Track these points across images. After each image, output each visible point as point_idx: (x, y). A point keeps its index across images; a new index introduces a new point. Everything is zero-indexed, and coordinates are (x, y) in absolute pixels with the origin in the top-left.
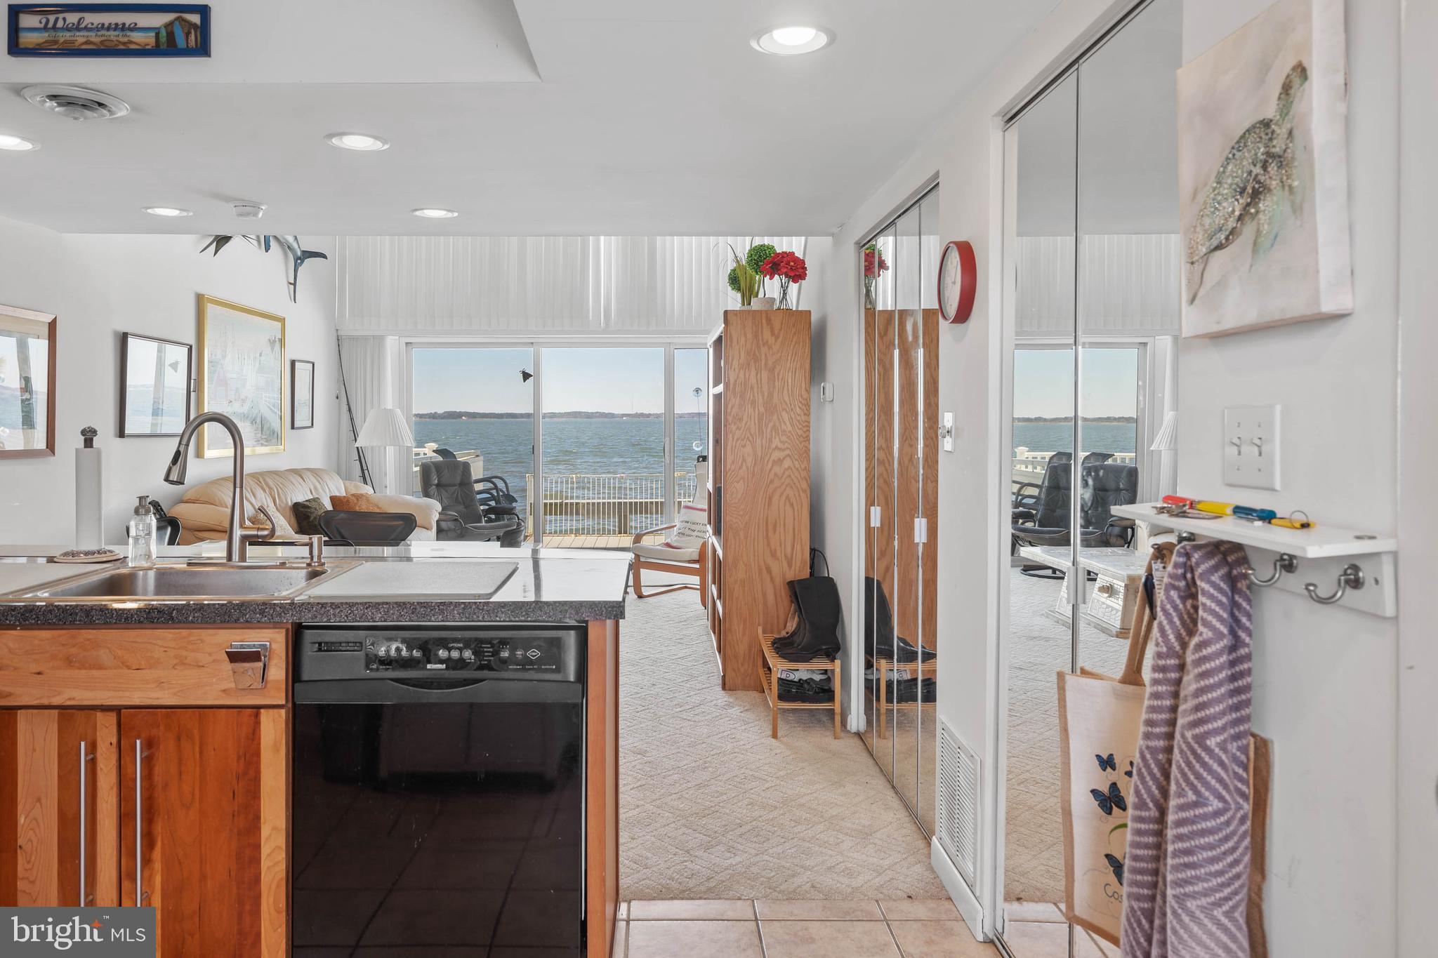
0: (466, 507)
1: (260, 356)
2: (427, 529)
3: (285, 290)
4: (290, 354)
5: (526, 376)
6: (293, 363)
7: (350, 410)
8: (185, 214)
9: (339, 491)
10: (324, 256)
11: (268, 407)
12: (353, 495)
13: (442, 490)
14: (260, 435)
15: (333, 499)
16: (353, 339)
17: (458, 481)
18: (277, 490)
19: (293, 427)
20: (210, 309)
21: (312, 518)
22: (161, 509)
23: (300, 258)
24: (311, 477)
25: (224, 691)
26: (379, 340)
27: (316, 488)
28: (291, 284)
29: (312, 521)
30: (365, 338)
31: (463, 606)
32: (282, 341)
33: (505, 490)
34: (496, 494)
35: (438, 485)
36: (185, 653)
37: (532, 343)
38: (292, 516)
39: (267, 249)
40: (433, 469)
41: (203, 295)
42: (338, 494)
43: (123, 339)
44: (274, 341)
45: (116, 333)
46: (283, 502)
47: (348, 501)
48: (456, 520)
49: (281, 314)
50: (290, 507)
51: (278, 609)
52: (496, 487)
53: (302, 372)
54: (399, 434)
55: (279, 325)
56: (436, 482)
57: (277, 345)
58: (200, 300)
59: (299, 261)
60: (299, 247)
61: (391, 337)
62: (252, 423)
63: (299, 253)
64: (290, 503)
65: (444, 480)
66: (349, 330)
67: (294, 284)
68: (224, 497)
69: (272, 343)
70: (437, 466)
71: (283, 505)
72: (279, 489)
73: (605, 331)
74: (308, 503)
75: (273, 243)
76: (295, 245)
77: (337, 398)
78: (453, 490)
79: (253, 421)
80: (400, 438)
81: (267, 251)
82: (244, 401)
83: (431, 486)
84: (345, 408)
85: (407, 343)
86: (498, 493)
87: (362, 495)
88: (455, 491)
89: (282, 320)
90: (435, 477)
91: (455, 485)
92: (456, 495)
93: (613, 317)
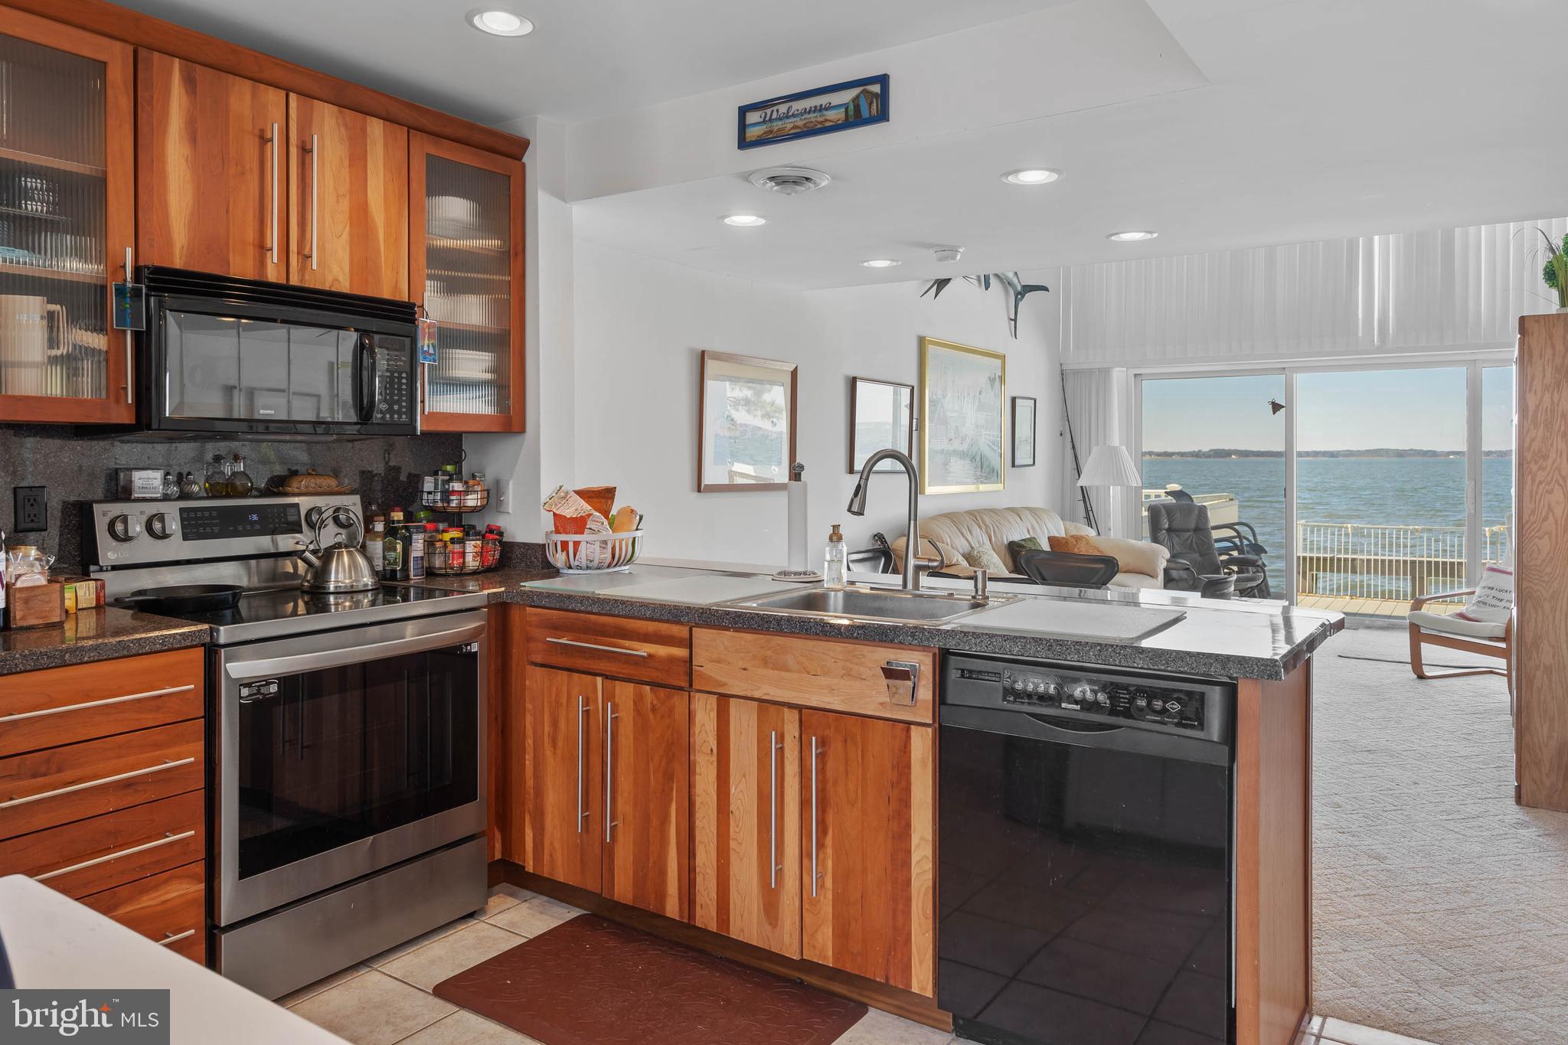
0: (1201, 556)
1: (980, 393)
2: (1152, 577)
3: (1005, 326)
4: (1011, 390)
5: (1276, 407)
6: (1014, 400)
7: (1073, 447)
8: (895, 264)
9: (1058, 532)
10: (1045, 289)
11: (988, 444)
12: (1073, 536)
13: (1173, 536)
14: (979, 473)
15: (1051, 540)
16: (1077, 373)
17: (1193, 525)
18: (993, 527)
19: (1013, 465)
20: (931, 350)
22: (885, 541)
23: (1020, 293)
24: (1030, 517)
25: (882, 704)
26: (1105, 373)
27: (1033, 528)
28: (1011, 320)
30: (1090, 371)
31: (1099, 648)
32: (1002, 379)
33: (1251, 538)
34: (1239, 544)
35: (1169, 530)
36: (851, 666)
37: (1284, 368)
38: (1008, 556)
39: (987, 287)
40: (1163, 512)
41: (925, 337)
42: (1057, 535)
43: (853, 382)
44: (995, 379)
45: (847, 378)
46: (998, 540)
47: (1066, 542)
48: (1188, 569)
49: (1001, 351)
50: (1006, 546)
51: (927, 634)
52: (1239, 536)
53: (1024, 410)
54: (1123, 472)
55: (999, 362)
56: (1167, 526)
57: (998, 381)
58: (922, 342)
59: (1019, 297)
60: (1019, 282)
61: (1117, 369)
62: (971, 460)
63: (1019, 288)
64: (1006, 542)
65: (1176, 525)
66: (1073, 363)
67: (1015, 320)
68: (941, 532)
69: (992, 380)
70: (1169, 509)
71: (998, 544)
72: (996, 528)
73: (1381, 348)
74: (1023, 543)
75: (993, 281)
76: (1015, 281)
77: (1061, 435)
78: (1186, 536)
79: (973, 459)
80: (1124, 476)
81: (986, 289)
82: (963, 439)
83: (1161, 530)
84: (1069, 445)
85: (1135, 375)
86: (1241, 541)
87: (1082, 537)
88: (1189, 537)
89: (1003, 358)
90: (1165, 521)
91: (1188, 531)
92: (1190, 541)
93: (1391, 331)
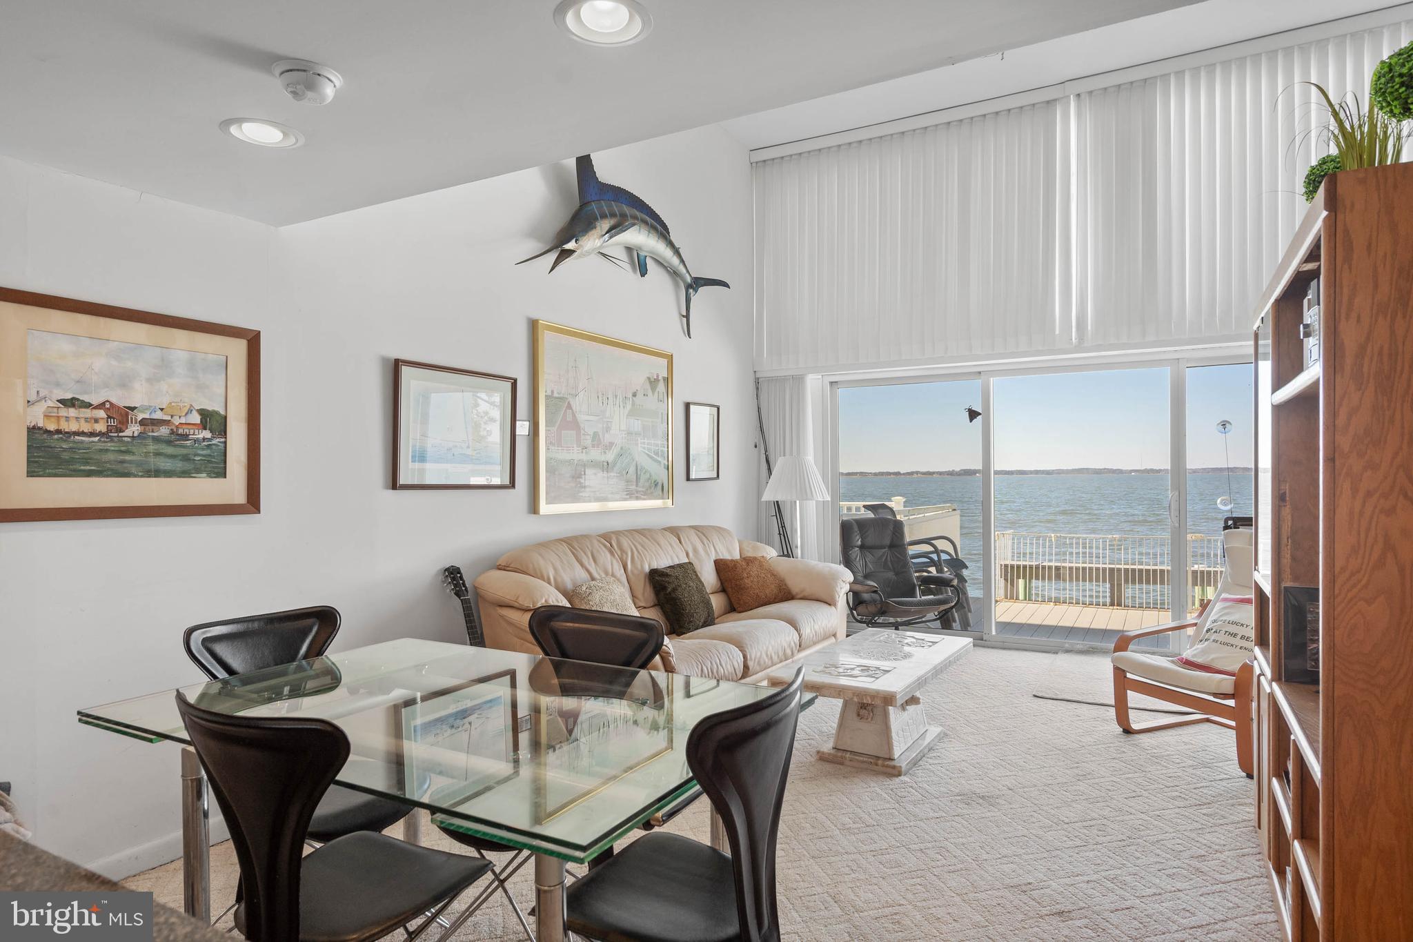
0: (896, 574)
1: (634, 396)
2: (830, 605)
3: (676, 324)
4: (682, 396)
5: (973, 414)
6: (687, 406)
7: (767, 460)
9: (729, 552)
10: (725, 285)
11: (648, 455)
12: (748, 558)
13: (868, 554)
15: (718, 564)
16: (771, 380)
17: (887, 542)
19: (688, 479)
20: (547, 340)
21: (669, 590)
23: (691, 286)
24: (692, 537)
26: (799, 380)
27: (695, 550)
28: (683, 316)
29: (670, 593)
30: (784, 379)
32: (668, 381)
33: (952, 552)
34: (936, 558)
35: (862, 547)
37: (980, 373)
38: (648, 584)
39: (643, 272)
40: (856, 528)
41: (539, 321)
42: (727, 556)
44: (657, 380)
45: (384, 363)
46: (637, 568)
47: (735, 565)
48: (876, 592)
49: (668, 349)
50: (646, 575)
52: (937, 551)
53: (701, 419)
54: (808, 487)
55: (664, 362)
56: (859, 543)
57: (661, 387)
58: (533, 325)
59: (691, 290)
60: (688, 271)
61: (811, 376)
63: (689, 280)
64: (647, 569)
65: (870, 541)
66: (769, 368)
67: (687, 317)
69: (653, 381)
70: (862, 524)
71: (636, 572)
72: (635, 553)
73: (1079, 348)
74: (673, 569)
75: (650, 264)
76: (682, 269)
77: (756, 447)
78: (881, 554)
79: (624, 472)
80: (808, 490)
81: (643, 275)
82: (607, 448)
83: (853, 547)
84: (763, 457)
85: (831, 383)
86: (939, 556)
87: (755, 558)
88: (882, 556)
89: (670, 358)
90: (858, 537)
91: (882, 547)
92: (885, 557)
93: (1089, 328)
